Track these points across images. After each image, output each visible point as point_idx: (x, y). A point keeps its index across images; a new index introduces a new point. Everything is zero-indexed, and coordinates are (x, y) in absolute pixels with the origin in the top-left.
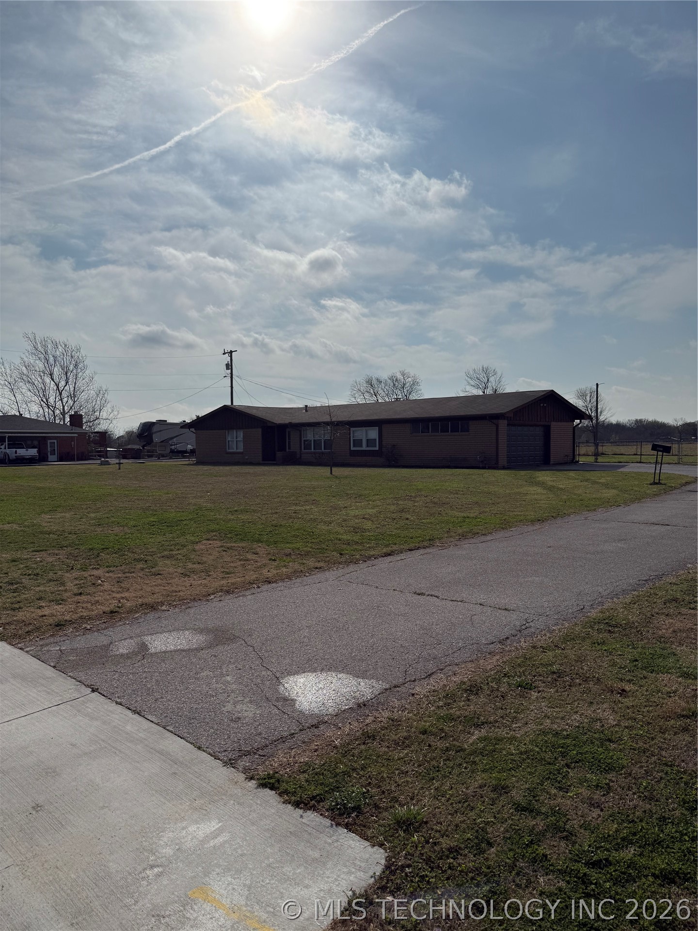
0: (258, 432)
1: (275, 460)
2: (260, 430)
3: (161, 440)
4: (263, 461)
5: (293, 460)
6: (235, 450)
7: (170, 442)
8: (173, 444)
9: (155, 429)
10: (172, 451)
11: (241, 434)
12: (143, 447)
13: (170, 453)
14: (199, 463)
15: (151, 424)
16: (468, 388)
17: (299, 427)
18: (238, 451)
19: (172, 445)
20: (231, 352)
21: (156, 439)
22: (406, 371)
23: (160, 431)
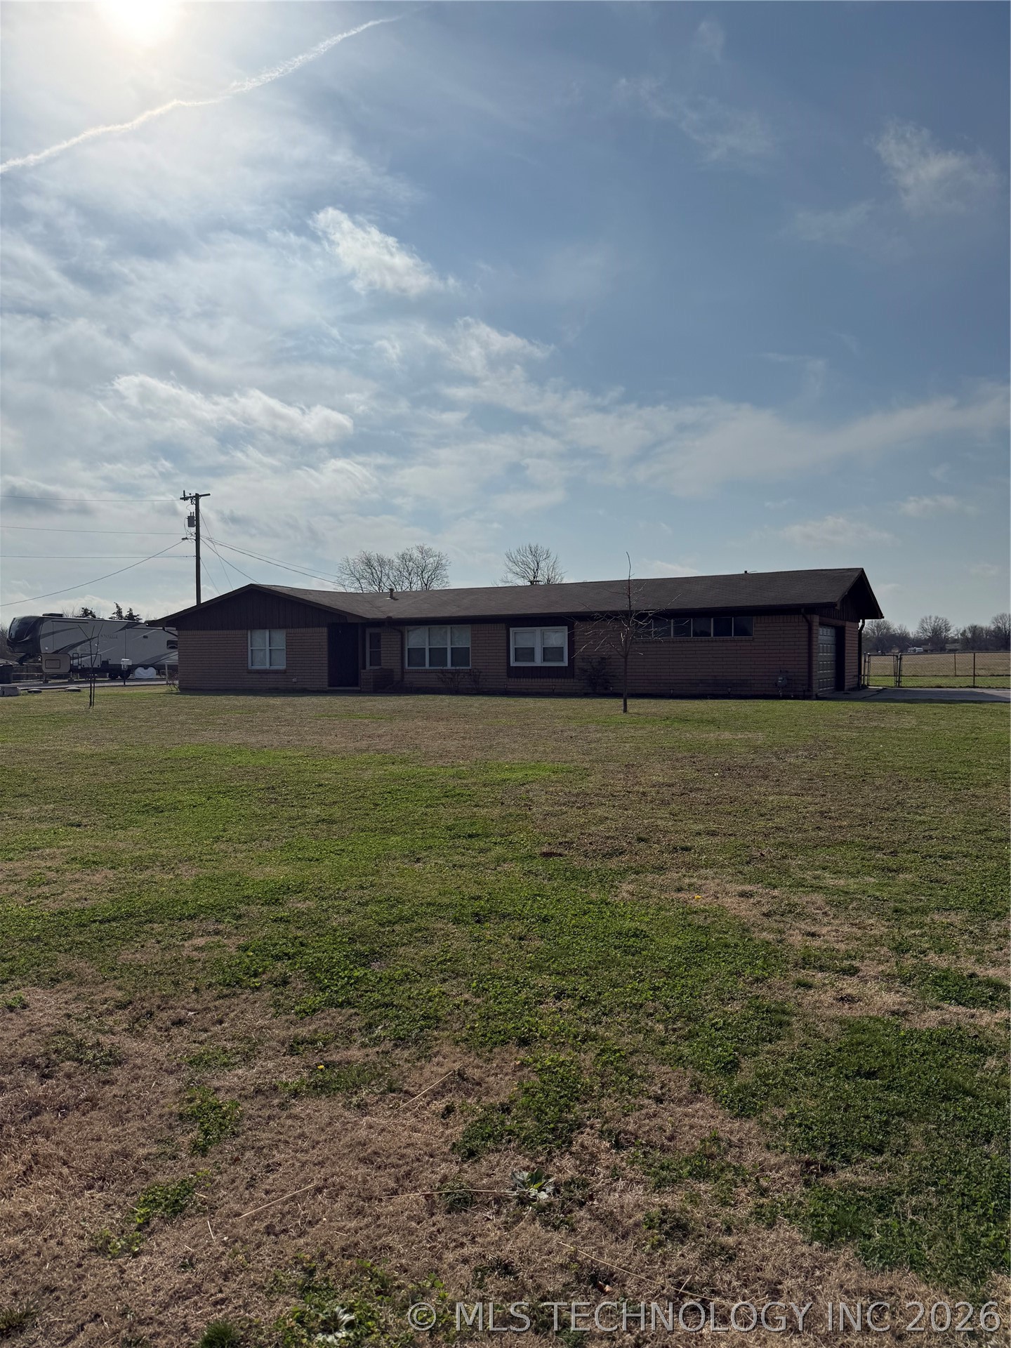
0: (320, 636)
1: (357, 685)
2: (325, 630)
3: (56, 649)
4: (330, 686)
5: (389, 685)
6: (267, 666)
7: (70, 653)
8: (75, 655)
9: (44, 629)
10: (74, 669)
11: (280, 637)
12: (21, 661)
13: (69, 672)
14: (185, 690)
15: (38, 622)
16: (510, 576)
17: (399, 625)
18: (274, 668)
19: (73, 658)
20: (197, 497)
21: (46, 646)
22: (426, 547)
23: (53, 633)
